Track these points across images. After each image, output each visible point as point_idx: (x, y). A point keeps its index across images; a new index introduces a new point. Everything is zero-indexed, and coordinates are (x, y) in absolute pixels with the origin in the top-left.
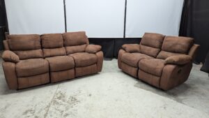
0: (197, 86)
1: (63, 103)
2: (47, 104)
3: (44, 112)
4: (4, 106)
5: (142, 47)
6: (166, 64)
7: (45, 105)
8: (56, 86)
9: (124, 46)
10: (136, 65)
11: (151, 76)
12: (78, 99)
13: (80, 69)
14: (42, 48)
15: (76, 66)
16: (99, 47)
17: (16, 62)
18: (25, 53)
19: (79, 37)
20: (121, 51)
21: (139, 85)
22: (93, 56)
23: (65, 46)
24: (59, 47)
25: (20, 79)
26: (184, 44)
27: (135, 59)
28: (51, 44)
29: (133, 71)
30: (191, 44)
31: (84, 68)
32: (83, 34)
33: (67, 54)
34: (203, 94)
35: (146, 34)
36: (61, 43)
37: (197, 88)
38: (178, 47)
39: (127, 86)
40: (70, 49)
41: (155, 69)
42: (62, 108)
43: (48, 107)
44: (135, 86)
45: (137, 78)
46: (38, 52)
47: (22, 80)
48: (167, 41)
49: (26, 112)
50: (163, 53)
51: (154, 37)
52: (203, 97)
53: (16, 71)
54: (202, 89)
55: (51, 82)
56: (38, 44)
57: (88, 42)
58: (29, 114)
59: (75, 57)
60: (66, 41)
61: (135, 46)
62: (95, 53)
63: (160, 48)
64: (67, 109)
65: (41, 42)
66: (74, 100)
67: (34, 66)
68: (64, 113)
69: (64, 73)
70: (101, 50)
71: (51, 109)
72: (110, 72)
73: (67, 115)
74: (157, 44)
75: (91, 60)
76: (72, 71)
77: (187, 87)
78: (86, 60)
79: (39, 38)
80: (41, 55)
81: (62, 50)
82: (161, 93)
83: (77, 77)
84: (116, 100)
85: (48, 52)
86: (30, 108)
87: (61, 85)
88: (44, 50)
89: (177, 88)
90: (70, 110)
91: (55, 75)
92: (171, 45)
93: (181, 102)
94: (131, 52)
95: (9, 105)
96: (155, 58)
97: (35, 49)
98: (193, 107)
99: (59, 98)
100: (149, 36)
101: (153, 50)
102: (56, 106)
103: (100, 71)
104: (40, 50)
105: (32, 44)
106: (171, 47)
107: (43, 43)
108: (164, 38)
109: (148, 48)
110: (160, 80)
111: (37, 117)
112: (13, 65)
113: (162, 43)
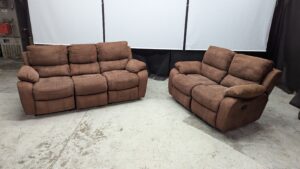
0: (274, 127)
1: (86, 137)
2: (67, 137)
3: (61, 147)
4: (16, 136)
5: (204, 66)
7: (63, 138)
8: (83, 113)
9: (178, 64)
11: (206, 110)
12: (105, 134)
13: (115, 93)
14: (69, 63)
15: (109, 89)
16: (142, 64)
17: (33, 82)
18: (48, 70)
19: (118, 49)
20: (174, 71)
21: (190, 121)
22: (134, 77)
23: (98, 60)
24: (91, 62)
25: (38, 103)
28: (81, 58)
29: (186, 99)
31: (120, 93)
33: (101, 72)
34: (278, 141)
35: (211, 47)
36: (94, 57)
37: (272, 131)
39: (173, 120)
40: (105, 65)
41: (210, 101)
42: (82, 143)
43: (67, 141)
44: (184, 121)
46: (64, 68)
47: (41, 105)
48: (236, 62)
49: (41, 145)
50: (229, 79)
51: (220, 53)
52: (275, 145)
53: (33, 94)
54: (279, 133)
55: (76, 108)
56: (64, 58)
57: (131, 56)
58: (43, 148)
59: (109, 78)
60: (99, 55)
61: (194, 65)
62: (136, 73)
63: (227, 71)
64: (88, 146)
65: (68, 55)
66: (100, 134)
67: (55, 88)
68: (84, 151)
69: (93, 98)
70: (146, 68)
71: (69, 144)
72: (157, 97)
73: (86, 153)
74: (223, 64)
75: (131, 81)
76: (104, 96)
78: (124, 82)
79: (65, 51)
80: (67, 73)
81: (95, 67)
82: (218, 134)
83: (110, 103)
84: (153, 140)
85: (76, 68)
86: (45, 140)
87: (89, 112)
88: (72, 65)
89: (242, 129)
90: (92, 147)
91: (81, 100)
92: (240, 68)
93: (240, 150)
94: (186, 73)
95: (23, 134)
96: (219, 83)
97: (61, 64)
98: (254, 158)
99: (83, 131)
101: (218, 73)
102: (77, 140)
103: (143, 96)
104: (67, 66)
105: (56, 58)
106: (240, 71)
107: (72, 57)
108: (232, 57)
109: (211, 68)
110: (216, 117)
111: (51, 153)
112: (30, 85)
113: (229, 63)
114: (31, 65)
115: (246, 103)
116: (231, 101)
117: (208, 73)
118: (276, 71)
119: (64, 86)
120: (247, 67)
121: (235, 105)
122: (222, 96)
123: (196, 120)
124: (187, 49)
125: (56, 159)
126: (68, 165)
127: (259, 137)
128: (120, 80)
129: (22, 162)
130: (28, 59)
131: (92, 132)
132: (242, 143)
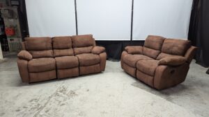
1: (63, 95)
2: (50, 95)
3: (46, 101)
5: (145, 48)
6: (160, 64)
7: (48, 96)
8: (62, 82)
9: (127, 48)
10: (134, 65)
12: (76, 93)
13: (84, 68)
14: (53, 49)
15: (80, 65)
16: (102, 48)
17: (28, 60)
18: (38, 53)
19: (86, 39)
20: (124, 53)
21: (136, 84)
22: (97, 57)
23: (73, 47)
24: (67, 48)
25: (31, 74)
28: (60, 45)
31: (88, 67)
33: (75, 54)
34: (198, 95)
36: (70, 45)
37: (194, 89)
38: (175, 50)
39: (124, 84)
40: (77, 50)
41: (149, 69)
42: (61, 99)
43: (50, 97)
44: (132, 85)
45: (135, 77)
46: (49, 52)
47: (33, 75)
48: (166, 43)
49: (32, 101)
50: (162, 55)
51: (155, 39)
53: (28, 67)
55: (57, 78)
56: (50, 46)
57: (95, 44)
58: (33, 102)
59: (80, 58)
60: (73, 43)
61: (138, 48)
62: (98, 54)
63: (160, 50)
64: (65, 100)
65: (52, 44)
66: (73, 93)
67: (43, 64)
68: (61, 103)
69: (69, 71)
70: (105, 51)
71: (52, 99)
72: (113, 71)
73: (63, 105)
74: (157, 46)
75: (95, 60)
76: (77, 69)
79: (50, 41)
80: (51, 55)
81: (70, 51)
82: (155, 92)
83: (81, 75)
84: (110, 96)
85: (57, 52)
86: (35, 97)
88: (55, 50)
90: (68, 101)
91: (61, 72)
92: (168, 47)
93: (171, 101)
94: (133, 54)
95: (20, 94)
96: (155, 59)
97: (47, 49)
99: (61, 91)
100: (151, 38)
101: (154, 52)
102: (57, 97)
104: (51, 51)
105: (44, 45)
106: (169, 49)
107: (54, 44)
108: (163, 41)
110: (153, 80)
111: (39, 105)
112: (26, 62)
113: (162, 45)
114: (27, 50)
115: (174, 69)
117: (147, 53)
118: (193, 47)
122: (157, 65)
125: (42, 108)
126: (50, 112)
127: (184, 93)
129: (19, 110)
130: (25, 46)
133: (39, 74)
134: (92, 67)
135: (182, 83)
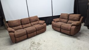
0: (84, 32)
1: (35, 45)
2: (29, 47)
5: (61, 19)
8: (30, 39)
9: (54, 20)
10: (60, 27)
11: (67, 31)
12: (41, 43)
13: (38, 31)
14: (22, 25)
15: (36, 30)
17: (14, 32)
18: (16, 28)
20: (53, 22)
21: (62, 35)
23: (30, 22)
24: (28, 23)
26: (77, 17)
27: (59, 25)
28: (25, 22)
29: (59, 29)
30: (80, 17)
32: (37, 17)
33: (32, 26)
34: (87, 35)
35: (61, 14)
38: (75, 19)
39: (57, 36)
40: (32, 23)
41: (68, 28)
42: (35, 47)
43: (30, 48)
44: (61, 35)
45: (60, 32)
50: (69, 21)
51: (65, 15)
52: (87, 37)
54: (86, 33)
56: (20, 23)
57: (39, 20)
59: (36, 27)
61: (58, 19)
62: (43, 24)
63: (68, 19)
66: (39, 44)
67: (21, 33)
68: (37, 49)
69: (32, 34)
70: (45, 22)
75: (42, 27)
76: (35, 32)
77: (80, 33)
78: (40, 27)
79: (20, 21)
80: (22, 28)
81: (30, 25)
84: (55, 42)
87: (32, 38)
88: (23, 25)
89: (76, 34)
90: (39, 48)
91: (29, 35)
93: (79, 40)
94: (57, 22)
95: (15, 49)
96: (67, 23)
98: (84, 41)
99: (33, 44)
100: (63, 15)
101: (65, 20)
102: (33, 47)
103: (46, 31)
105: (18, 24)
106: (72, 19)
107: (22, 23)
108: (69, 15)
109: (63, 19)
110: (70, 32)
113: (68, 17)
116: (74, 27)
117: (63, 21)
118: (82, 17)
119: (24, 32)
120: (75, 17)
121: (75, 28)
122: (71, 26)
123: (63, 34)
124: (53, 15)
127: (82, 35)
128: (39, 27)
131: (36, 44)
132: (79, 38)
133: (20, 37)
134: (41, 30)
135: (80, 31)
